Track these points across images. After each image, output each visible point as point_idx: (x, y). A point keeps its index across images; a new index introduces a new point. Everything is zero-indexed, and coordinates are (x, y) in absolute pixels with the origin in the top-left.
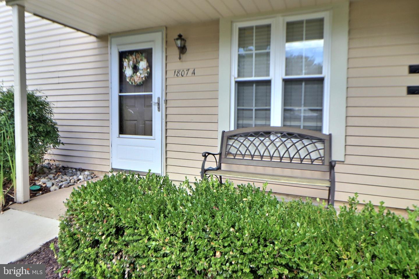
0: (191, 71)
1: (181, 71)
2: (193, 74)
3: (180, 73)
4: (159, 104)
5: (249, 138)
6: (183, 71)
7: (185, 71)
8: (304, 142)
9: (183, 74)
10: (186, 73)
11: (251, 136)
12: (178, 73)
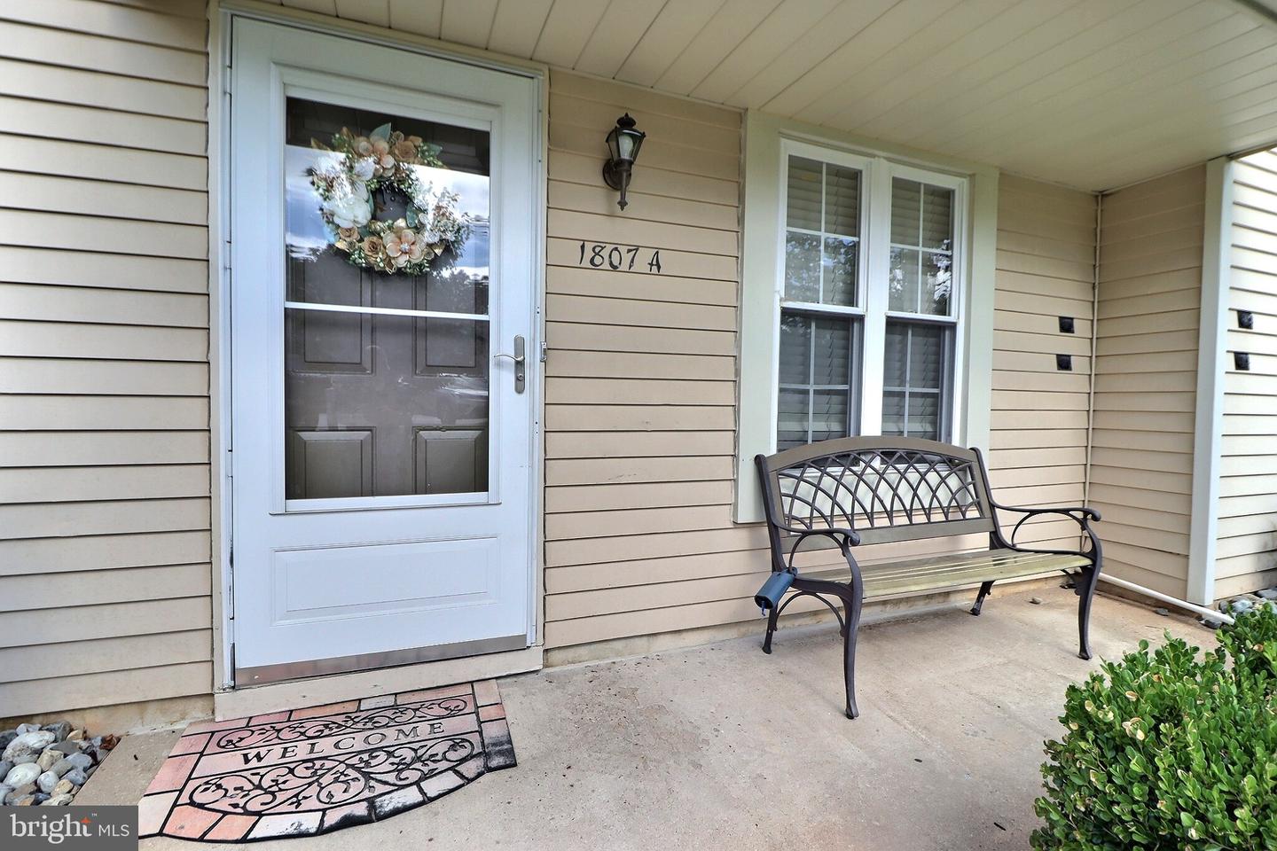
0: (644, 257)
1: (609, 248)
2: (655, 269)
3: (605, 253)
4: (520, 365)
5: (829, 470)
6: (616, 249)
7: (623, 249)
8: (938, 469)
9: (616, 263)
10: (627, 258)
11: (834, 463)
12: (596, 256)
